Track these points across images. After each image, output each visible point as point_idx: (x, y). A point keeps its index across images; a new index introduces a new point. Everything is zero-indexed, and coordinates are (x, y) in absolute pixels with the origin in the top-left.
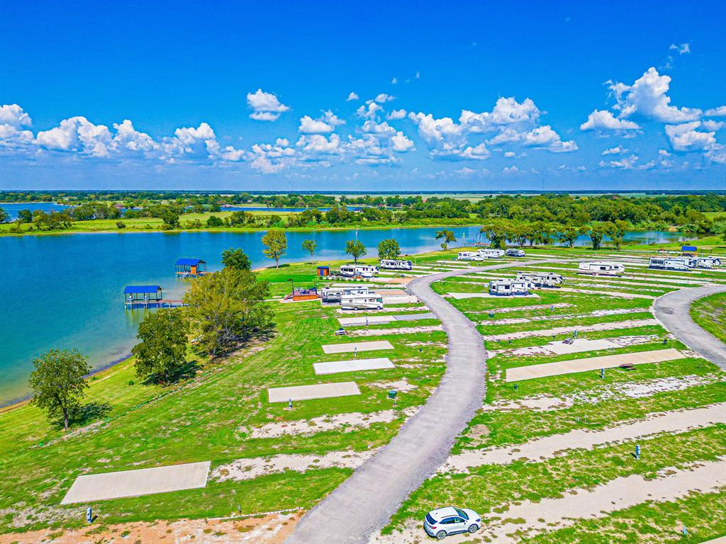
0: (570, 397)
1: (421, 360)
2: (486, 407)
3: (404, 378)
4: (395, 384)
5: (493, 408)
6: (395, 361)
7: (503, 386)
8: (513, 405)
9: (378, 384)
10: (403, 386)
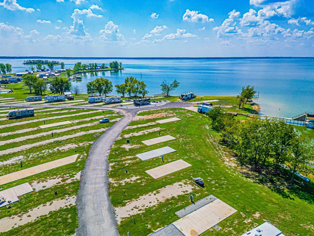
0: (54, 151)
1: (124, 163)
2: (92, 143)
3: (127, 150)
4: (130, 147)
5: (89, 142)
6: (138, 160)
7: (81, 152)
8: (81, 144)
9: (137, 146)
10: (127, 147)
